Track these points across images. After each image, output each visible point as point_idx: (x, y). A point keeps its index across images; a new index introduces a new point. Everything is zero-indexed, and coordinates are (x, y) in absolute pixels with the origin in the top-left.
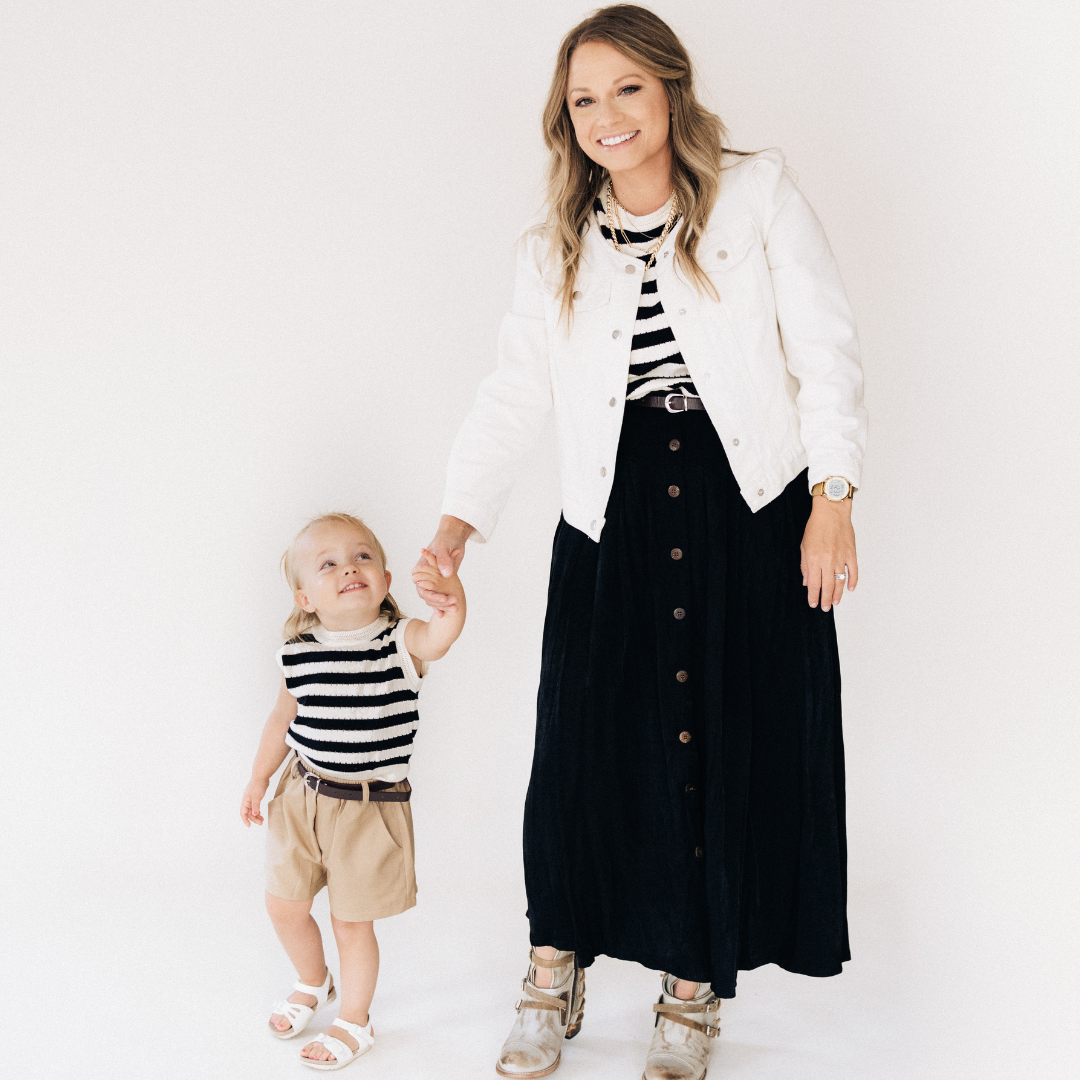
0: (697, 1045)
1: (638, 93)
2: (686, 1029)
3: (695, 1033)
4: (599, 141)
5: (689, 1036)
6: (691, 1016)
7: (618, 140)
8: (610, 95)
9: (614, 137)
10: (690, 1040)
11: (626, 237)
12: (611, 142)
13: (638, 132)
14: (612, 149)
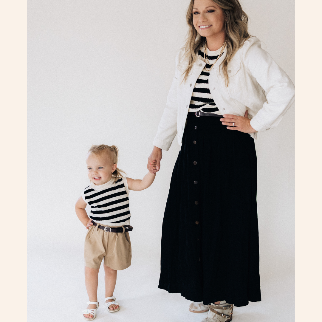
0: (217, 319)
1: (213, 12)
2: (214, 314)
3: (217, 315)
4: (199, 27)
5: (215, 316)
6: (217, 310)
7: (204, 27)
8: (204, 12)
9: (203, 26)
10: (215, 317)
11: (207, 57)
12: (202, 27)
13: (211, 25)
14: (202, 29)
